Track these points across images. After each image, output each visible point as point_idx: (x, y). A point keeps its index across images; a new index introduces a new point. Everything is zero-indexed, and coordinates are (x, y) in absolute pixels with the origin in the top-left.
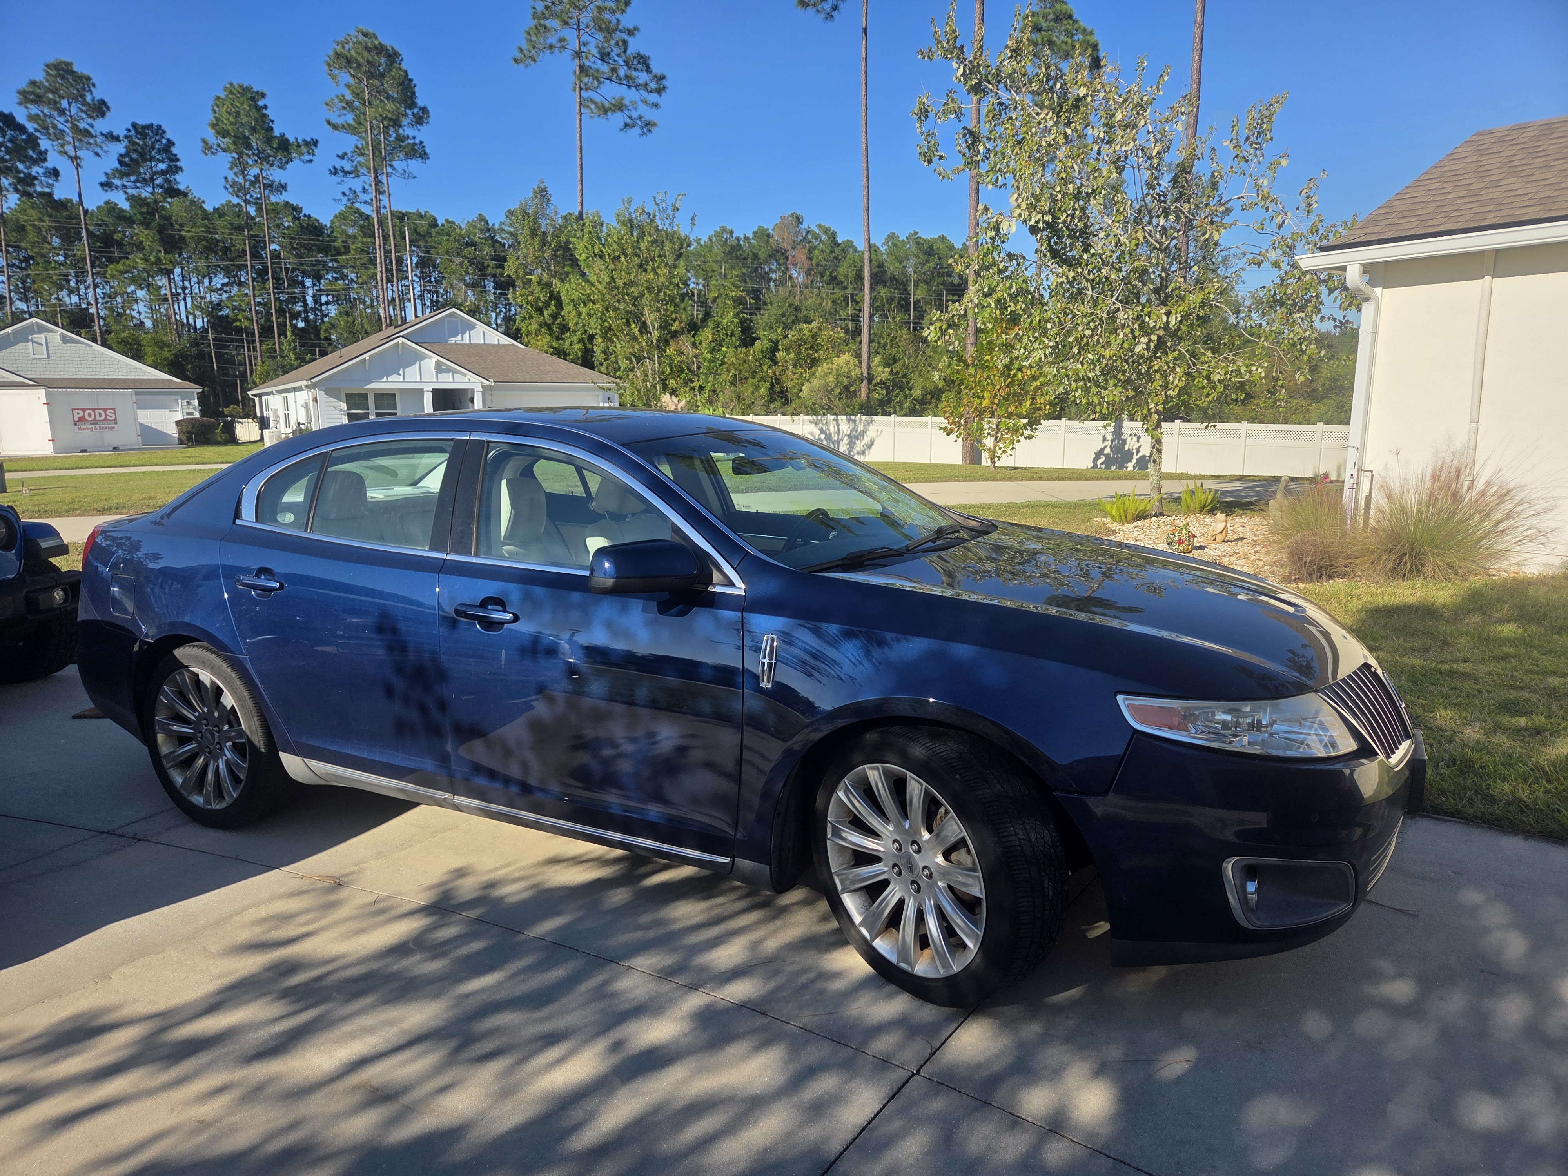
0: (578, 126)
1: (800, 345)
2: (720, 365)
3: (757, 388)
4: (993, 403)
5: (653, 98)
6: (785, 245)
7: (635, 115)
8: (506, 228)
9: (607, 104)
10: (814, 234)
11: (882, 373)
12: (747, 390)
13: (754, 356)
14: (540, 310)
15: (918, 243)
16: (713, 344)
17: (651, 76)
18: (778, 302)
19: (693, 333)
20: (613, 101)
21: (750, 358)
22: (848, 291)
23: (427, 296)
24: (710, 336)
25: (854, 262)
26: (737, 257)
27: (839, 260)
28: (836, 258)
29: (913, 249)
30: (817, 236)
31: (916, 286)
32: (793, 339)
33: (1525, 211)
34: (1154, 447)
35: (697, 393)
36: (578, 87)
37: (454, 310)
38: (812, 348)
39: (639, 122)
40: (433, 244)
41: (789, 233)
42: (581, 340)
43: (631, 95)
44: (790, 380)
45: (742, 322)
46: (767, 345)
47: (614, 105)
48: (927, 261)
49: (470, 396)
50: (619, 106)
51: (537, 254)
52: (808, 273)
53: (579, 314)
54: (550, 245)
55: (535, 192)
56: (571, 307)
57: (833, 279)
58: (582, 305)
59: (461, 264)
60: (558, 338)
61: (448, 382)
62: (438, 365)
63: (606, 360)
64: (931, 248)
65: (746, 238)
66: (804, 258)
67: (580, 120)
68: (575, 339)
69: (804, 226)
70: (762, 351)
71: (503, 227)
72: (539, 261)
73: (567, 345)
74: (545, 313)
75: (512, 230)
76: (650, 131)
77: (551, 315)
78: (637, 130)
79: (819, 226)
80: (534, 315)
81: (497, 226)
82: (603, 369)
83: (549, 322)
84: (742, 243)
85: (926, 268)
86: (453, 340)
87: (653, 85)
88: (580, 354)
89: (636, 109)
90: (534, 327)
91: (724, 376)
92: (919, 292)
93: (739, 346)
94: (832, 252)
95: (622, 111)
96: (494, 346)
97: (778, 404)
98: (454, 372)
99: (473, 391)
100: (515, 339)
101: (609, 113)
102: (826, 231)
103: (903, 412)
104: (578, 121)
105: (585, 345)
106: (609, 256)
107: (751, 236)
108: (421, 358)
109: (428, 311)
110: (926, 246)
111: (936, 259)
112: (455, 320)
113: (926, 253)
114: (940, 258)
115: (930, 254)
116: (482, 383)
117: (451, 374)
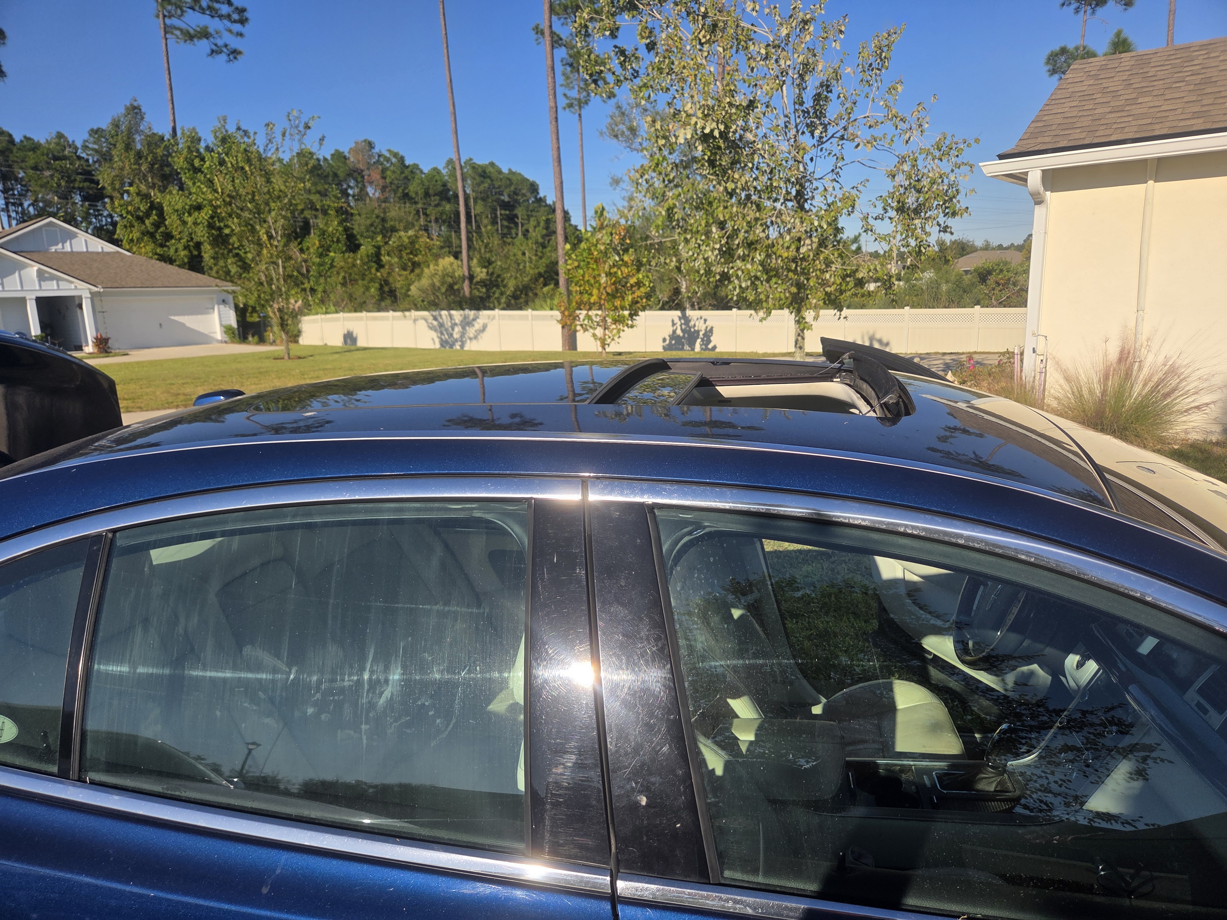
0: (164, 49)
1: (401, 251)
2: (329, 269)
3: (368, 289)
4: (600, 298)
5: (237, 27)
6: (361, 166)
7: (220, 42)
8: (91, 146)
9: (192, 31)
10: (385, 157)
11: (481, 274)
12: (358, 290)
13: (361, 260)
14: (141, 220)
15: (474, 167)
16: (320, 250)
17: (232, 8)
18: (367, 214)
19: (299, 240)
20: (198, 29)
21: (358, 262)
22: (420, 206)
23: (11, 208)
24: (317, 243)
25: (422, 181)
26: (318, 175)
27: (409, 180)
28: (406, 178)
29: (470, 172)
30: (388, 160)
31: (475, 201)
32: (395, 245)
33: (1182, 124)
34: (799, 335)
35: (309, 294)
36: (161, 14)
37: (51, 219)
38: (411, 253)
39: (225, 50)
40: (15, 159)
41: (363, 156)
42: (186, 247)
43: (214, 24)
44: (398, 280)
45: (346, 229)
46: (372, 251)
47: (199, 32)
48: (482, 182)
49: (77, 302)
50: (205, 34)
51: (134, 167)
52: (384, 189)
53: (184, 223)
54: (147, 159)
55: (127, 108)
56: (175, 217)
57: (406, 196)
58: (186, 215)
59: (52, 176)
60: (162, 246)
61: (51, 289)
62: (40, 273)
63: (215, 265)
64: (484, 172)
65: (325, 159)
66: (378, 177)
67: (166, 45)
68: (180, 246)
69: (376, 150)
70: (368, 256)
71: (87, 144)
72: (137, 173)
73: (172, 252)
74: (147, 222)
75: (96, 147)
76: (235, 58)
77: (152, 224)
78: (223, 57)
79: (389, 151)
80: (136, 224)
81: (78, 144)
82: (213, 273)
83: (152, 230)
84: (322, 163)
85: (482, 188)
86: (53, 249)
87: (235, 16)
88: (186, 260)
89: (220, 37)
90: (136, 235)
91: (334, 279)
92: (477, 207)
93: (346, 251)
94: (402, 173)
95: (207, 38)
96: (98, 253)
97: (388, 301)
98: (58, 279)
99: (80, 297)
100: (118, 246)
101: (195, 40)
102: (395, 155)
103: (502, 306)
104: (164, 45)
105: (190, 251)
106: (233, 165)
107: (329, 157)
108: (21, 267)
109: (14, 222)
110: (480, 170)
111: (489, 181)
112: (53, 229)
113: (481, 176)
114: (492, 181)
115: (484, 177)
116: (89, 289)
117: (55, 282)
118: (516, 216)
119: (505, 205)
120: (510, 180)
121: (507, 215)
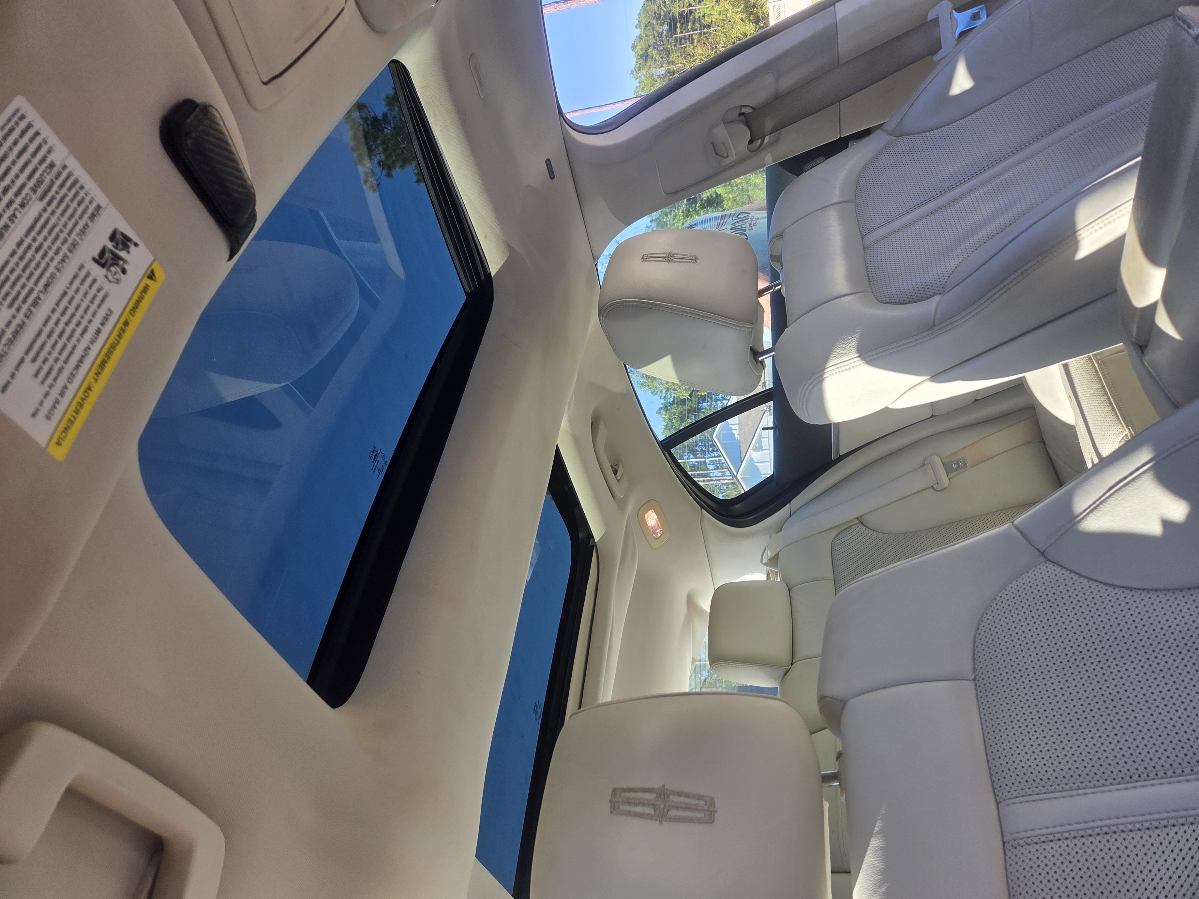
8: (664, 395)
15: (640, 68)
29: (644, 72)
37: (714, 436)
48: (652, 57)
62: (756, 449)
64: (642, 56)
71: (663, 397)
81: (663, 401)
85: (657, 57)
86: (737, 437)
110: (641, 61)
111: (650, 50)
112: (721, 435)
113: (646, 60)
114: (649, 46)
115: (647, 56)
116: (767, 416)
117: (762, 440)
118: (681, 14)
119: (672, 28)
120: (646, 26)
121: (682, 24)
